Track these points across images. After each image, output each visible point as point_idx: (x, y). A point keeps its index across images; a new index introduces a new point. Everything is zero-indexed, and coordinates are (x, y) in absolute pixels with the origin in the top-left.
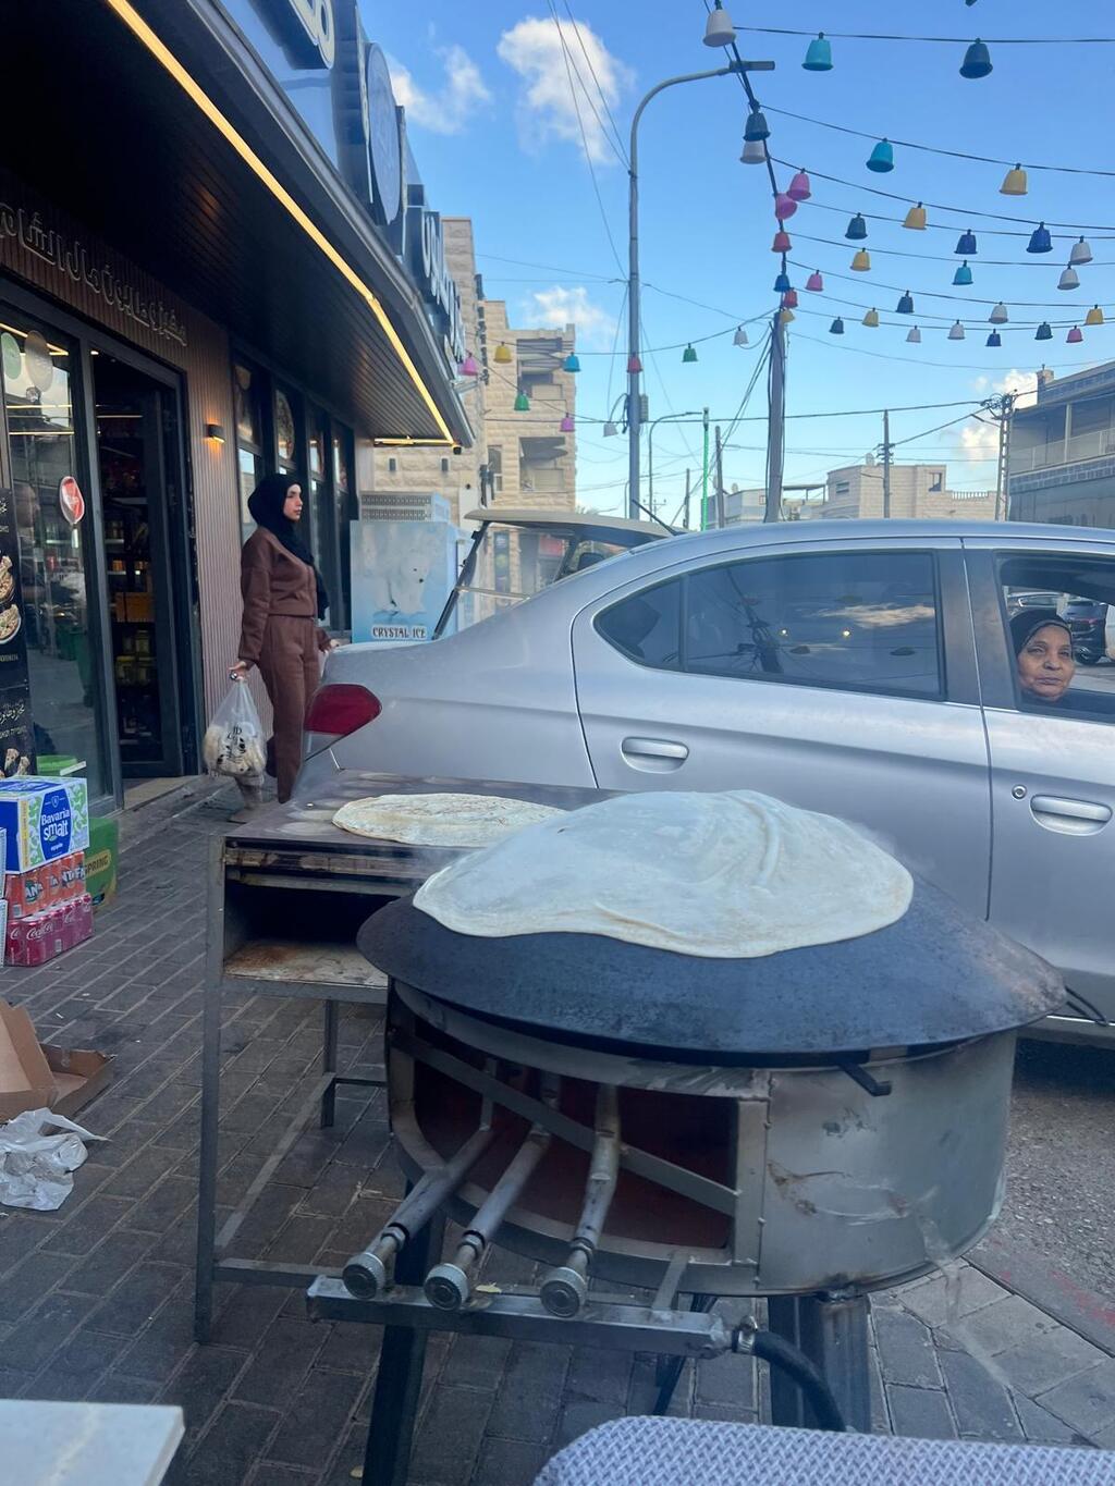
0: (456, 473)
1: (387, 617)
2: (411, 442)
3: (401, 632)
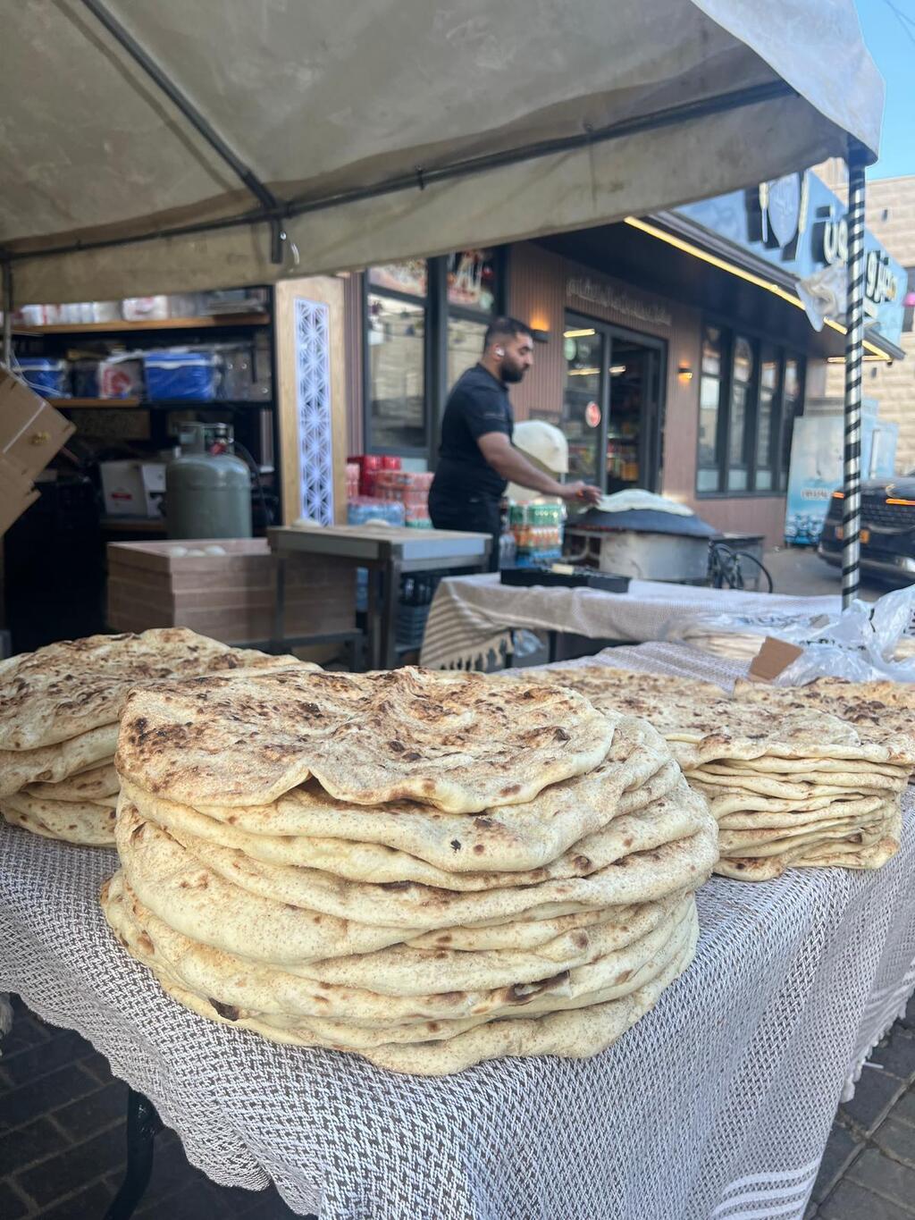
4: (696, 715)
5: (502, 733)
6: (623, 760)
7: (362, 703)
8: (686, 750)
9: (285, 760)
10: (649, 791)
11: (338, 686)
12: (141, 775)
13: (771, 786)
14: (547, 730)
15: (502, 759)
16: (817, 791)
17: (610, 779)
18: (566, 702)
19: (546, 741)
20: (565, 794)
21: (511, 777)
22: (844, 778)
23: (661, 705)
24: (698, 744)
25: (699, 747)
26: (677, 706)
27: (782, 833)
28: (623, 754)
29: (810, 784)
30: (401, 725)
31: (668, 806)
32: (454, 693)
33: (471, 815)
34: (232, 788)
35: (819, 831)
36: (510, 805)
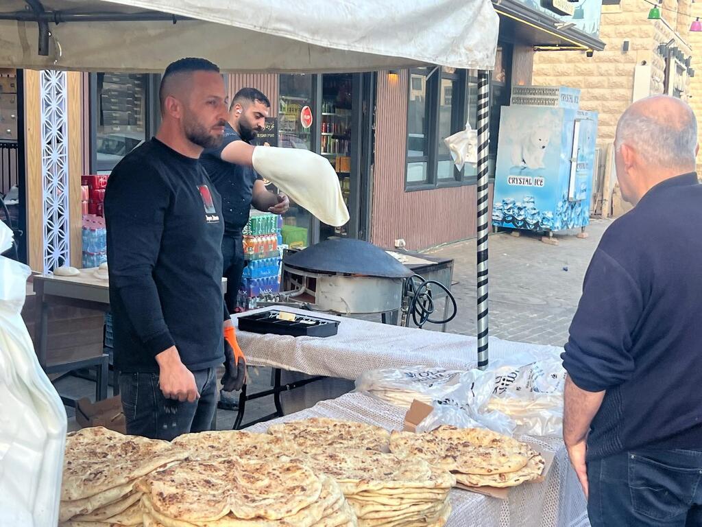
0: (635, 52)
1: (518, 170)
2: (559, 48)
3: (527, 181)
4: (363, 462)
5: (281, 488)
6: (325, 498)
7: (224, 477)
8: (352, 487)
9: (217, 505)
10: (333, 509)
11: (213, 470)
12: (168, 513)
13: (385, 500)
14: (298, 487)
15: (284, 500)
16: (404, 501)
17: (319, 506)
18: (303, 473)
19: (298, 492)
20: (306, 512)
21: (288, 507)
22: (415, 496)
23: (346, 457)
24: (357, 483)
25: (357, 485)
26: (354, 457)
27: (389, 520)
28: (325, 496)
29: (402, 498)
30: (243, 487)
31: (339, 513)
32: (257, 469)
33: (277, 520)
34: (203, 515)
35: (405, 518)
36: (289, 516)
